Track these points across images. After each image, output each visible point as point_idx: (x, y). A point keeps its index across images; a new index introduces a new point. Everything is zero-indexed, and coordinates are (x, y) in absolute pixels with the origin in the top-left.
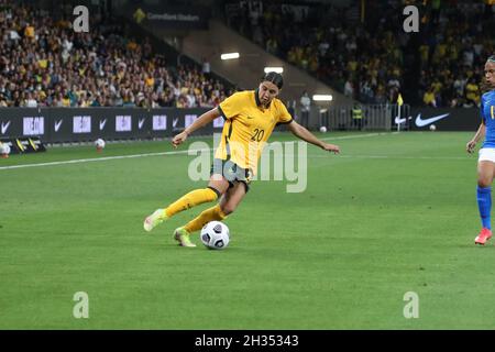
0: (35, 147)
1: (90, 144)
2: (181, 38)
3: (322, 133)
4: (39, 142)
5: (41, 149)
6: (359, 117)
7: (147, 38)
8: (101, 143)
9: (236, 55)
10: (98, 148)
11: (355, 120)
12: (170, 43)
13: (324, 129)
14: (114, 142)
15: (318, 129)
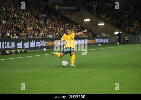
0: (23, 51)
1: (41, 50)
2: (70, 15)
3: (118, 45)
4: (24, 50)
5: (25, 52)
6: (127, 39)
7: (60, 15)
8: (45, 49)
9: (89, 20)
10: (44, 51)
11: (126, 40)
12: (67, 16)
13: (118, 43)
14: (49, 49)
15: (117, 44)
